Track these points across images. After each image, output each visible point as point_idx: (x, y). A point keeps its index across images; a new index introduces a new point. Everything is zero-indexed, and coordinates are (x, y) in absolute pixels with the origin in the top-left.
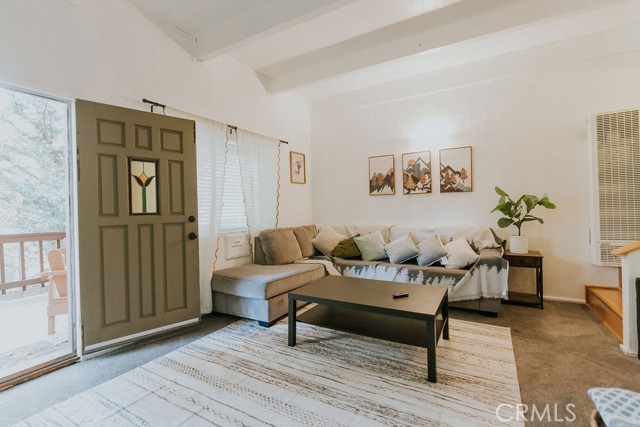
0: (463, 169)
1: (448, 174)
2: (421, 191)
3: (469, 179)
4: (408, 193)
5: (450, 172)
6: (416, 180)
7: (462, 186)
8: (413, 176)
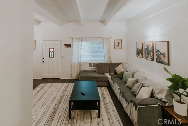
0: (164, 53)
1: (158, 54)
2: (149, 59)
3: (167, 58)
4: (146, 59)
5: (159, 53)
6: (148, 54)
7: (164, 61)
8: (147, 52)
